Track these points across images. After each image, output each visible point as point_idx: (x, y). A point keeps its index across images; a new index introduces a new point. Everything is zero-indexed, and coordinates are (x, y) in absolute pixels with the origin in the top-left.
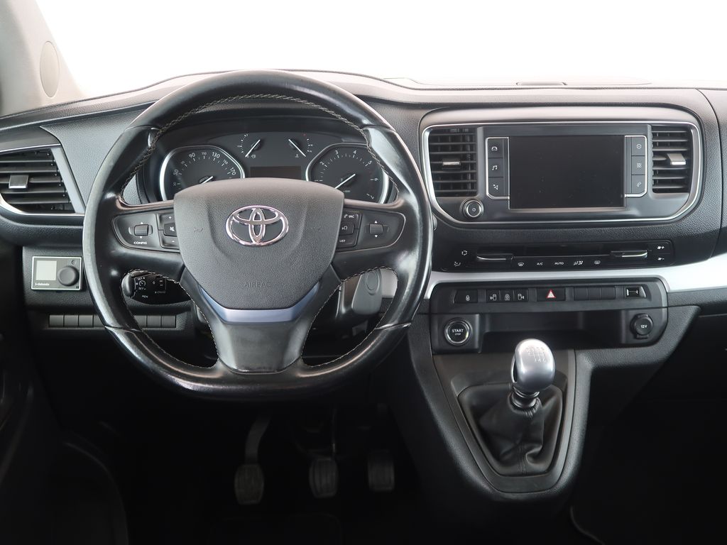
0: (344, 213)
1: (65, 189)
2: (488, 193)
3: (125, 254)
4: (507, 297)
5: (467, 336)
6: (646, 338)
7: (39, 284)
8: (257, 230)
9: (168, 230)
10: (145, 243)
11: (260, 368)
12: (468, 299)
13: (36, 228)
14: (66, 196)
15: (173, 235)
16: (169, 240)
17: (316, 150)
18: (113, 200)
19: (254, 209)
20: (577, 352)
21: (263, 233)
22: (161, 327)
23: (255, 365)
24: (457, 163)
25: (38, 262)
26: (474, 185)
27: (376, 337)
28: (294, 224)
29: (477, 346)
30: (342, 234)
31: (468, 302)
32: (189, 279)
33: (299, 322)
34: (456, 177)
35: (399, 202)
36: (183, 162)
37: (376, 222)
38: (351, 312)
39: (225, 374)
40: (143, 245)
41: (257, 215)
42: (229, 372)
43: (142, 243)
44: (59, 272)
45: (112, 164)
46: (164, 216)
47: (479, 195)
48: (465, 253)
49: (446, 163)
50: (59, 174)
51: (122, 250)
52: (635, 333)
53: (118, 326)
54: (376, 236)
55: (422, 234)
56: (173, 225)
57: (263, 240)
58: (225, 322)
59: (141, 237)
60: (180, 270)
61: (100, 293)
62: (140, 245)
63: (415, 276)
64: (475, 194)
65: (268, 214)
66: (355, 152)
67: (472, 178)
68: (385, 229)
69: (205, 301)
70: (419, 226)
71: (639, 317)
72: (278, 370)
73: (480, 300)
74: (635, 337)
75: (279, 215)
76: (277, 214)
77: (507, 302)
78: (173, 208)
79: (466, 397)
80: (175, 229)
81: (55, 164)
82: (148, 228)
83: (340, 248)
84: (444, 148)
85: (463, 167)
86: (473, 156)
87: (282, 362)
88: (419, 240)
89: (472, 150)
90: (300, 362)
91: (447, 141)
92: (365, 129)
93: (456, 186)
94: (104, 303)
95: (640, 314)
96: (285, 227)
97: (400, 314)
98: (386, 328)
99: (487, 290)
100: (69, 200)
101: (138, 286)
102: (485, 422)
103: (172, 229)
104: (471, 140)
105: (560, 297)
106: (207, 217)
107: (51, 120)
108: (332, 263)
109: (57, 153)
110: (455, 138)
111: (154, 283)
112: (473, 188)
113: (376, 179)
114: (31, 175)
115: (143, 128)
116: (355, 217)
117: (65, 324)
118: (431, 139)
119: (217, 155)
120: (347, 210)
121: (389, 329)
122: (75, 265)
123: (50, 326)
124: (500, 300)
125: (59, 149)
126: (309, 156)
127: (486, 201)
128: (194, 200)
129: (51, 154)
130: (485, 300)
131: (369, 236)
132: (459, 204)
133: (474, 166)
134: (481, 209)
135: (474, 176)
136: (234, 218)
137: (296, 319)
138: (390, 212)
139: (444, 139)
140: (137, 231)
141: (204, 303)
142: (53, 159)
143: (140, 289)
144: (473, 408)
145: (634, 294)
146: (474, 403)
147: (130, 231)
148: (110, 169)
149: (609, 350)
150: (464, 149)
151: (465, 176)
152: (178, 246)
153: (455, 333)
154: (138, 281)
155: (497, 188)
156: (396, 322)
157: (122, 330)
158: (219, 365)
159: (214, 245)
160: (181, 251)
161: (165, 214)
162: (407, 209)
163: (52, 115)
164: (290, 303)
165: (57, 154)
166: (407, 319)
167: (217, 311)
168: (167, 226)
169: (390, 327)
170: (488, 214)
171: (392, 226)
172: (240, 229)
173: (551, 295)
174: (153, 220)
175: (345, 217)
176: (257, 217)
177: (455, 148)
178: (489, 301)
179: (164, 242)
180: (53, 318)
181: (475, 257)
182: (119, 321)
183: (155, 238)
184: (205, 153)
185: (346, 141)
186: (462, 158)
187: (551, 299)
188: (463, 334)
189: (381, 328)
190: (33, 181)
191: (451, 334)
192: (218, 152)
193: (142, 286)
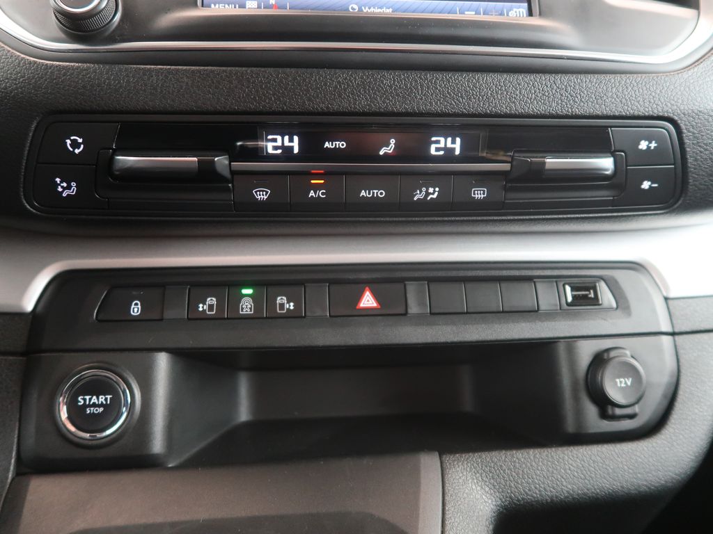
4: (246, 305)
6: (632, 417)
12: (136, 309)
20: (448, 459)
31: (136, 320)
52: (604, 403)
71: (605, 356)
73: (169, 314)
74: (604, 415)
77: (247, 318)
95: (608, 350)
105: (392, 310)
130: (182, 313)
145: (585, 297)
149: (537, 451)
153: (85, 407)
173: (368, 301)
178: (194, 317)
187: (368, 313)
188: (111, 412)
191: (77, 414)
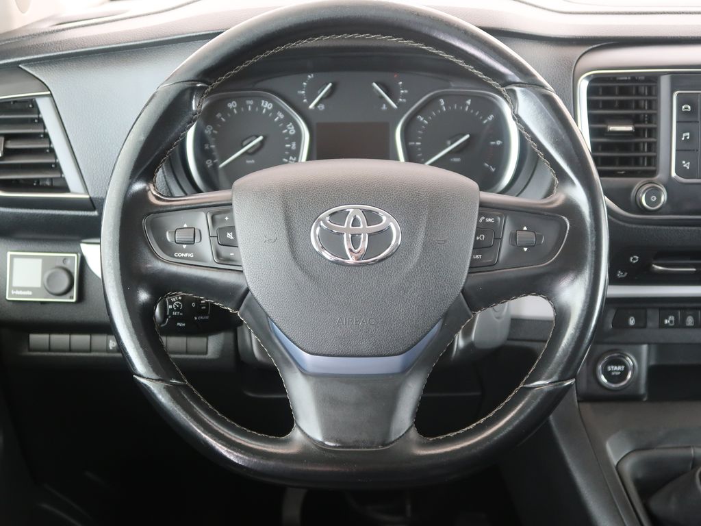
0: (480, 215)
1: (56, 157)
2: (674, 174)
3: (162, 271)
4: (690, 321)
5: (629, 376)
7: (18, 292)
8: (355, 240)
9: (224, 237)
10: (191, 255)
11: (357, 441)
12: (632, 322)
13: (15, 213)
14: (57, 167)
15: (233, 244)
16: (225, 251)
17: (411, 100)
18: (144, 193)
19: (351, 210)
21: (364, 244)
22: (187, 352)
23: (350, 437)
24: (630, 128)
25: (16, 260)
26: (653, 161)
27: (524, 398)
28: (409, 232)
29: (642, 390)
30: (478, 247)
31: (632, 327)
32: (254, 308)
33: (410, 374)
34: (624, 147)
35: (558, 198)
36: (219, 115)
37: (525, 228)
38: (470, 347)
39: (305, 447)
40: (188, 258)
41: (355, 218)
42: (313, 447)
43: (186, 255)
44: (46, 275)
45: (143, 138)
46: (218, 217)
47: (660, 176)
48: (634, 259)
49: (612, 128)
50: (46, 136)
51: (159, 265)
53: (154, 376)
54: (526, 249)
55: (594, 248)
56: (232, 229)
57: (365, 256)
58: (304, 373)
59: (184, 246)
60: (241, 296)
61: (128, 328)
62: (183, 258)
63: (583, 310)
64: (653, 173)
65: (372, 218)
66: (469, 102)
67: (650, 150)
68: (538, 238)
69: (277, 341)
70: (589, 237)
72: (384, 444)
73: (650, 324)
75: (387, 220)
76: (384, 218)
77: (689, 327)
78: (231, 204)
79: (627, 467)
80: (234, 235)
81: (41, 121)
82: (195, 233)
83: (474, 267)
84: (607, 105)
85: (637, 133)
86: (653, 118)
87: (387, 432)
88: (590, 257)
89: (650, 108)
90: (414, 434)
91: (613, 94)
92: (509, 87)
93: (624, 161)
94: (134, 342)
96: (396, 238)
97: (562, 366)
98: (539, 386)
99: (660, 309)
100: (61, 172)
101: (172, 310)
102: (656, 504)
103: (230, 235)
104: (650, 94)
106: (283, 221)
107: (36, 57)
108: (463, 291)
109: (44, 106)
110: (624, 91)
111: (194, 305)
112: (649, 164)
113: (499, 142)
114: (8, 137)
115: (187, 85)
116: (496, 221)
117: (52, 347)
118: (591, 92)
119: (267, 106)
120: (486, 211)
121: (546, 388)
122: (68, 265)
123: (30, 350)
124: (680, 324)
125: (47, 100)
126: (402, 108)
127: (670, 185)
128: (263, 193)
129: (35, 105)
130: (657, 324)
131: (516, 248)
132: (629, 189)
133: (653, 132)
134: (664, 198)
135: (653, 146)
136: (322, 224)
137: (406, 371)
138: (546, 213)
139: (607, 91)
140: (180, 236)
141: (275, 344)
142: (39, 113)
143: (175, 313)
144: (637, 482)
146: (640, 475)
147: (169, 237)
148: (140, 146)
150: (638, 107)
151: (637, 147)
152: (241, 261)
153: (611, 371)
154: (171, 303)
155: (687, 165)
156: (555, 378)
157: (160, 383)
158: (296, 434)
159: (293, 263)
160: (245, 268)
161: (219, 213)
162: (570, 209)
163: (37, 49)
164: (401, 348)
165: (45, 108)
166: (570, 373)
167: (293, 354)
168: (223, 231)
169: (545, 385)
170: (674, 204)
171: (549, 235)
172: (331, 240)
174: (202, 221)
175: (481, 221)
176: (355, 222)
177: (623, 105)
178: (662, 326)
179: (218, 255)
180: (37, 339)
181: (650, 265)
182: (155, 369)
183: (206, 248)
184: (251, 102)
185: (456, 87)
186: (634, 119)
188: (624, 374)
189: (532, 385)
190: (12, 145)
191: (608, 375)
192: (270, 101)
193: (178, 309)
